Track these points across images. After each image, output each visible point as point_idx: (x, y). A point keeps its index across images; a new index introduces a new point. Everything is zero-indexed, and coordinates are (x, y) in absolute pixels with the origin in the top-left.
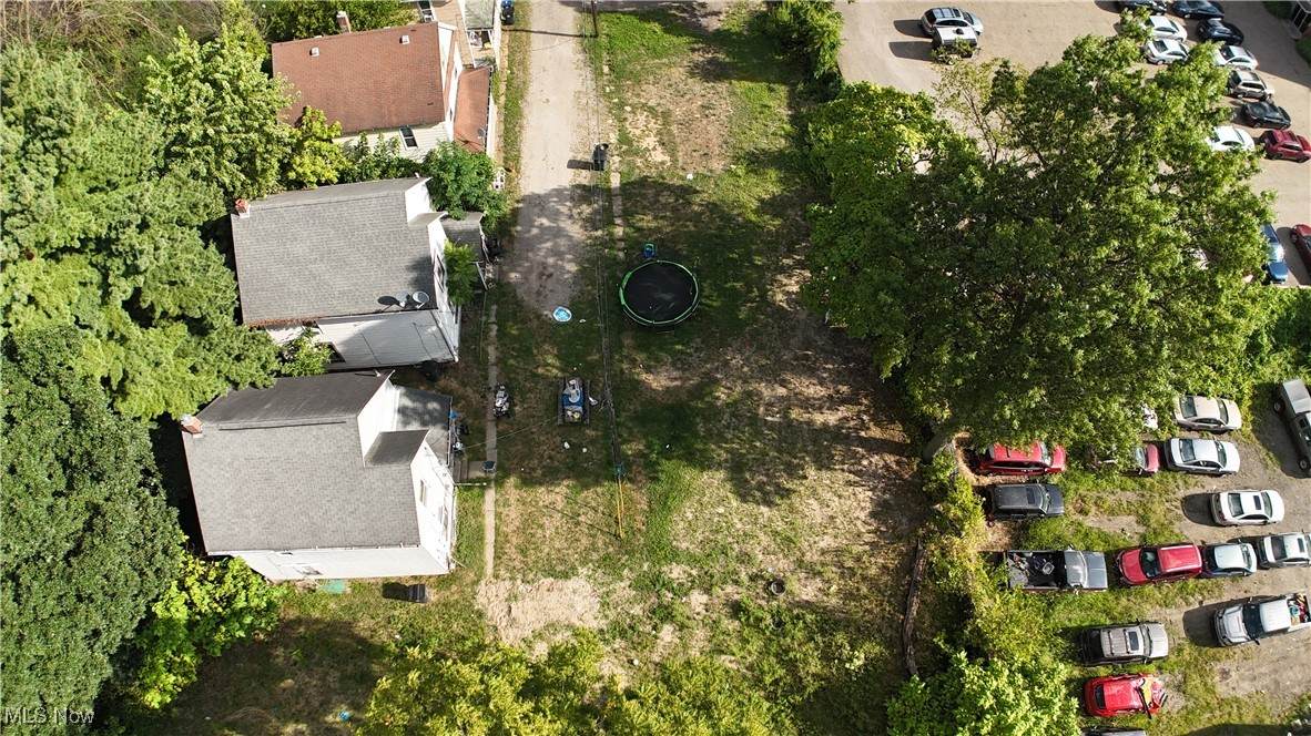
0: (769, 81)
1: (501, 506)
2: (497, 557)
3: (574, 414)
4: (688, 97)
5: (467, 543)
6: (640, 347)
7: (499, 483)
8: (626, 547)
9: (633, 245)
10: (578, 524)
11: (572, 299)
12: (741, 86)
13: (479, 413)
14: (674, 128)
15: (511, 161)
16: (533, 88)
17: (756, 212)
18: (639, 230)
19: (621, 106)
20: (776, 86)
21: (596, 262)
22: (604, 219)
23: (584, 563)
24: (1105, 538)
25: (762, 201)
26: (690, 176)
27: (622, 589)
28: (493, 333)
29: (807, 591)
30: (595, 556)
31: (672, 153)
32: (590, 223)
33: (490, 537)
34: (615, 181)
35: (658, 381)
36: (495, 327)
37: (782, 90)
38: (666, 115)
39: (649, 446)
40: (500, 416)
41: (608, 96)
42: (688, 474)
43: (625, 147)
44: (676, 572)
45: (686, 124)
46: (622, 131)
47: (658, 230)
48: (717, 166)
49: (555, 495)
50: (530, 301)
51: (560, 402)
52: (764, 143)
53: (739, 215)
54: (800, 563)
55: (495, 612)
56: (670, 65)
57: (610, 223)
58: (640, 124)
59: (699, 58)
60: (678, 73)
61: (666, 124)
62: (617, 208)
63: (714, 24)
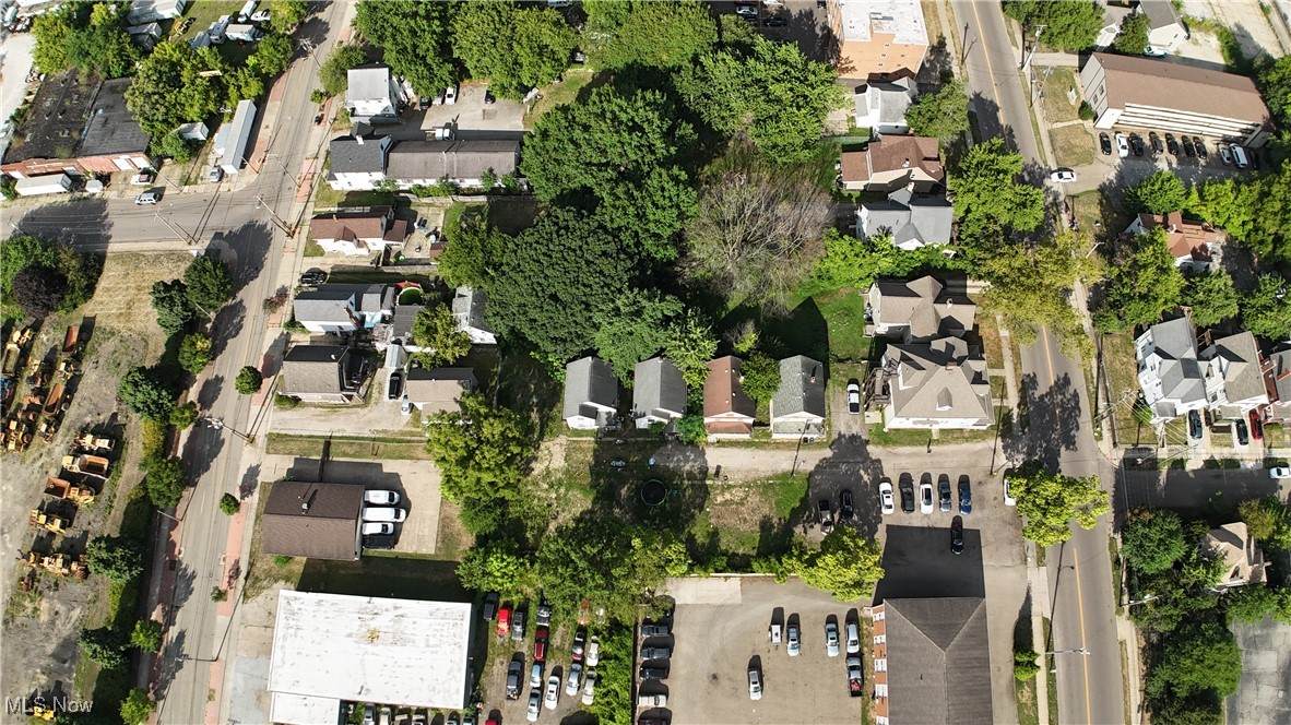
1: (589, 442)
2: (573, 441)
3: (613, 463)
4: (752, 513)
5: (577, 433)
6: (637, 486)
7: (596, 441)
8: (571, 477)
9: (678, 487)
10: (580, 464)
12: (757, 536)
13: (616, 434)
14: (734, 506)
16: (762, 452)
17: (689, 532)
18: (685, 489)
19: (749, 487)
21: (675, 473)
22: (691, 475)
23: (568, 465)
25: (694, 534)
26: (708, 510)
27: (559, 475)
28: (645, 440)
30: (570, 468)
31: (721, 504)
32: (690, 472)
33: (579, 439)
34: (708, 482)
35: (624, 491)
36: (648, 440)
38: (743, 504)
39: (602, 486)
41: (755, 482)
42: (591, 497)
43: (726, 487)
44: (562, 490)
45: (737, 512)
46: (734, 486)
47: (684, 496)
48: (712, 521)
49: (590, 458)
51: (618, 459)
52: (724, 540)
53: (688, 525)
55: (558, 440)
56: (771, 509)
57: (689, 480)
58: (738, 494)
59: (775, 520)
60: (766, 511)
61: (737, 504)
62: (696, 482)
63: (798, 530)
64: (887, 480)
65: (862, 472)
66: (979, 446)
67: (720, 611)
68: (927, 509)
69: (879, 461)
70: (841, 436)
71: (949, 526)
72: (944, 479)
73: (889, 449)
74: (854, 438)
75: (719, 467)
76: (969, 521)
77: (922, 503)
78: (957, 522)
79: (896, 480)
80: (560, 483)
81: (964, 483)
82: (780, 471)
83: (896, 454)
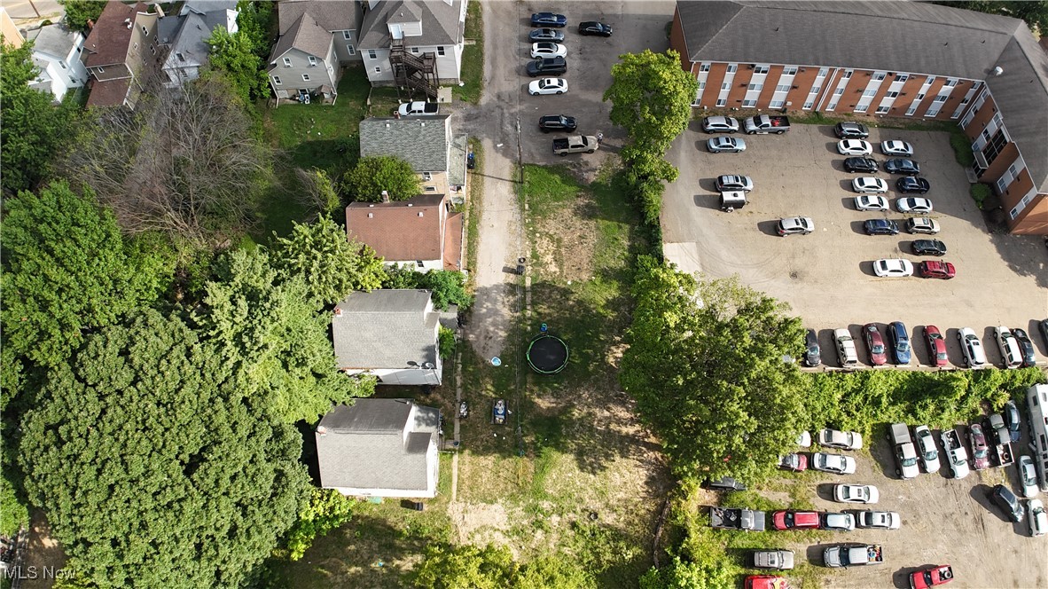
0: (619, 221)
1: (462, 463)
2: (458, 491)
3: (500, 419)
4: (572, 229)
5: (444, 483)
6: (535, 384)
7: (461, 452)
8: (522, 490)
9: (536, 324)
10: (499, 477)
11: (502, 352)
12: (602, 223)
13: (451, 414)
14: (563, 250)
15: (471, 267)
16: (485, 216)
17: (603, 307)
18: (539, 314)
19: (534, 232)
20: (622, 225)
21: (515, 331)
22: (520, 306)
23: (501, 497)
24: (769, 503)
25: (608, 300)
26: (569, 283)
27: (519, 511)
28: (460, 369)
29: (608, 518)
30: (506, 494)
31: (561, 266)
32: (513, 307)
33: (455, 480)
34: (528, 283)
35: (544, 403)
36: (460, 366)
37: (626, 228)
38: (559, 240)
39: (537, 439)
40: (462, 418)
41: (527, 225)
42: (555, 455)
43: (535, 261)
44: (546, 505)
45: (570, 248)
46: (534, 250)
47: (549, 315)
48: (585, 276)
49: (489, 461)
50: (479, 352)
51: (492, 412)
52: (612, 263)
53: (594, 309)
54: (607, 505)
55: (457, 518)
56: (564, 207)
57: (524, 308)
58: (544, 246)
59: (582, 202)
60: (567, 212)
61: (558, 247)
62: (528, 299)
63: (591, 177)
64: (525, 88)
65: (512, 111)
67: (709, 267)
69: (501, 94)
71: (580, 36)
75: (507, 270)
76: (576, 21)
78: (576, 29)
79: (525, 80)
80: (532, 510)
81: (528, 22)
82: (512, 196)
83: (493, 78)
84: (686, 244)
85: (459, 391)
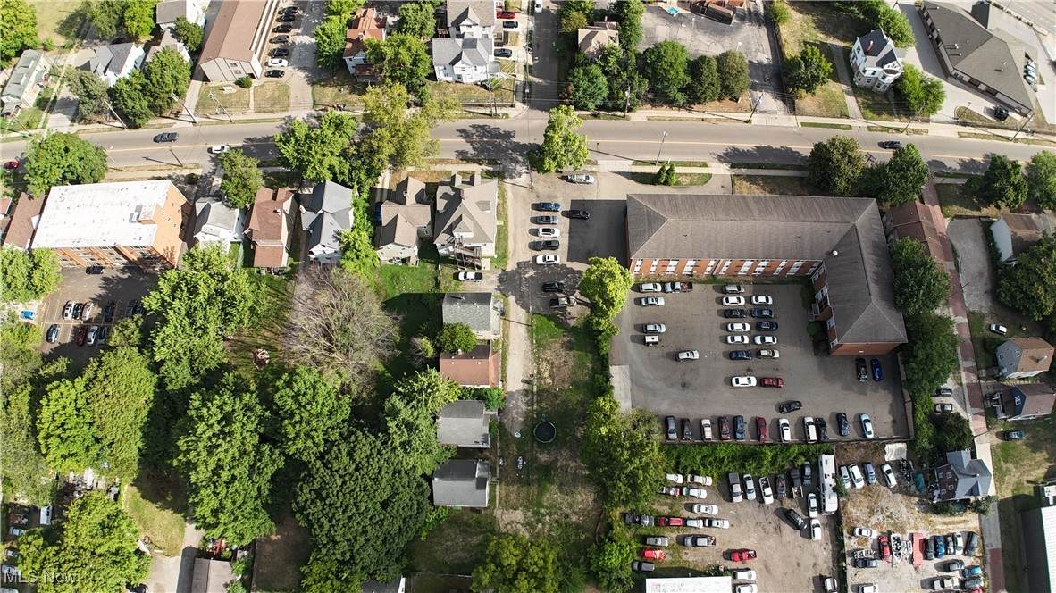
0: (586, 352)
1: (501, 489)
2: (499, 503)
3: (520, 467)
4: (560, 356)
5: (492, 500)
6: (539, 448)
7: (500, 484)
8: (531, 503)
9: (539, 414)
10: (519, 496)
11: (521, 430)
12: (577, 353)
13: (494, 463)
14: (554, 369)
15: (503, 380)
16: (511, 348)
17: (575, 404)
18: (541, 408)
19: (539, 358)
20: (588, 354)
21: (527, 417)
22: (530, 403)
23: (521, 506)
24: (657, 512)
25: (578, 400)
26: (558, 390)
27: (530, 514)
28: (499, 439)
29: (574, 518)
30: (523, 505)
31: (553, 379)
32: (527, 404)
33: (497, 497)
34: (535, 389)
35: (544, 458)
36: (499, 437)
37: (590, 356)
38: (553, 363)
39: (539, 477)
41: (535, 354)
42: (548, 485)
43: (539, 376)
44: (543, 511)
45: (559, 368)
46: (539, 370)
47: (547, 408)
48: (566, 386)
49: (514, 488)
50: (509, 430)
51: (516, 463)
52: (582, 378)
53: (571, 405)
54: (574, 511)
55: (498, 517)
56: (556, 342)
57: (533, 405)
58: (544, 366)
59: (565, 339)
60: (557, 346)
61: (552, 367)
62: (535, 400)
63: (572, 323)
64: (534, 259)
65: (527, 276)
66: (510, 195)
67: (636, 381)
68: (557, 233)
69: (519, 264)
70: (498, 289)
71: (568, 220)
72: (535, 220)
73: (510, 255)
74: (500, 280)
75: (523, 381)
76: (565, 207)
77: (552, 235)
78: (565, 214)
79: (534, 253)
80: (536, 513)
81: (537, 207)
82: (526, 335)
83: (514, 251)
84: (623, 367)
85: (499, 451)
